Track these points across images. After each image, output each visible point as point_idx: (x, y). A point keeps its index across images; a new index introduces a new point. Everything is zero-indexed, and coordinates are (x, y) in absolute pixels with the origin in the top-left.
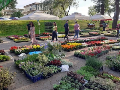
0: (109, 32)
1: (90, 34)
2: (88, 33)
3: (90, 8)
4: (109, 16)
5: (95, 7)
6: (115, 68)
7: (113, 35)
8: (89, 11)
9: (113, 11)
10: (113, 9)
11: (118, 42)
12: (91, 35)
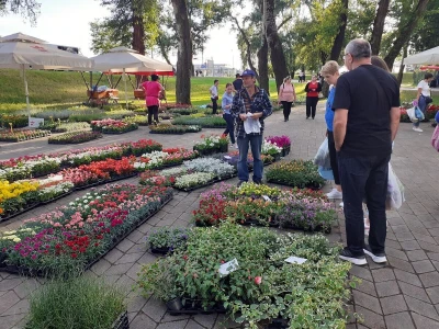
0: (168, 118)
1: (93, 126)
2: (86, 124)
3: (94, 26)
4: (165, 61)
5: (111, 24)
6: (184, 302)
7: (179, 128)
8: (92, 38)
9: (173, 44)
10: (175, 37)
11: (197, 156)
12: (98, 132)
